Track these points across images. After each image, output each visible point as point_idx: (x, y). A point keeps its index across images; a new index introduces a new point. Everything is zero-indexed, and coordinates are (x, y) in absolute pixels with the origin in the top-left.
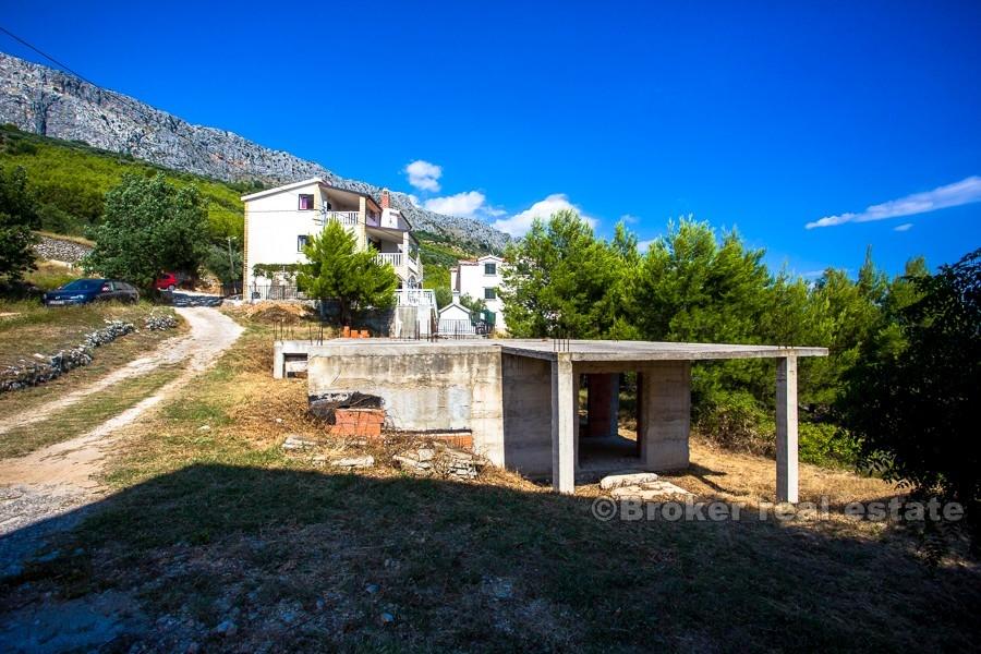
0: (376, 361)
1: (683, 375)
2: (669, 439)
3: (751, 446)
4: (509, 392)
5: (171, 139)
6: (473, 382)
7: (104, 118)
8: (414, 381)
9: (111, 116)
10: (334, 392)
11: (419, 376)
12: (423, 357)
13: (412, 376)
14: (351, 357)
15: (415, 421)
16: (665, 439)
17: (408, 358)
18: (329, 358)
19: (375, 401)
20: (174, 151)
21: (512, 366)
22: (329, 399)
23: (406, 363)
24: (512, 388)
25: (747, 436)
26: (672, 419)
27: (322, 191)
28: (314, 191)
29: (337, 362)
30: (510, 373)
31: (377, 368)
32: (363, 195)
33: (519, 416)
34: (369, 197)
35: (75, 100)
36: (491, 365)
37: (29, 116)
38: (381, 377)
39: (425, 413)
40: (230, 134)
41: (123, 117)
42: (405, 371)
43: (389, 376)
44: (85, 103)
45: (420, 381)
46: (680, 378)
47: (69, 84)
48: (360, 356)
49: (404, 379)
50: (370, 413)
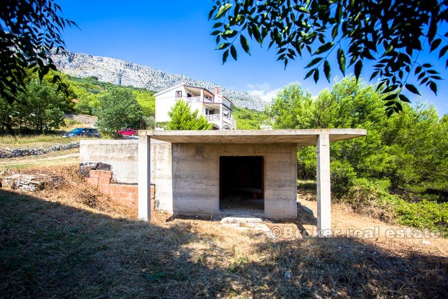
0: (109, 147)
1: (291, 158)
2: (281, 199)
3: (372, 212)
4: (175, 164)
5: (162, 81)
6: (156, 159)
7: (139, 76)
8: (127, 157)
9: (141, 75)
10: (91, 162)
11: (129, 155)
12: (131, 145)
13: (126, 155)
14: (98, 145)
15: (127, 178)
16: (278, 199)
17: (124, 146)
18: (89, 146)
19: (108, 167)
20: (163, 86)
21: (177, 151)
22: (88, 165)
23: (123, 149)
24: (177, 163)
25: (369, 205)
26: (283, 186)
27: (185, 88)
28: (182, 89)
29: (92, 148)
30: (176, 154)
31: (109, 150)
32: (202, 88)
33: (182, 178)
34: (205, 89)
35: (130, 70)
36: (166, 150)
37: (116, 79)
38: (111, 155)
39: (132, 174)
40: (183, 76)
41: (145, 74)
42: (122, 152)
43: (115, 155)
44: (133, 71)
45: (129, 157)
46: (289, 160)
47: (128, 65)
48: (102, 145)
49: (122, 156)
50: (105, 172)
